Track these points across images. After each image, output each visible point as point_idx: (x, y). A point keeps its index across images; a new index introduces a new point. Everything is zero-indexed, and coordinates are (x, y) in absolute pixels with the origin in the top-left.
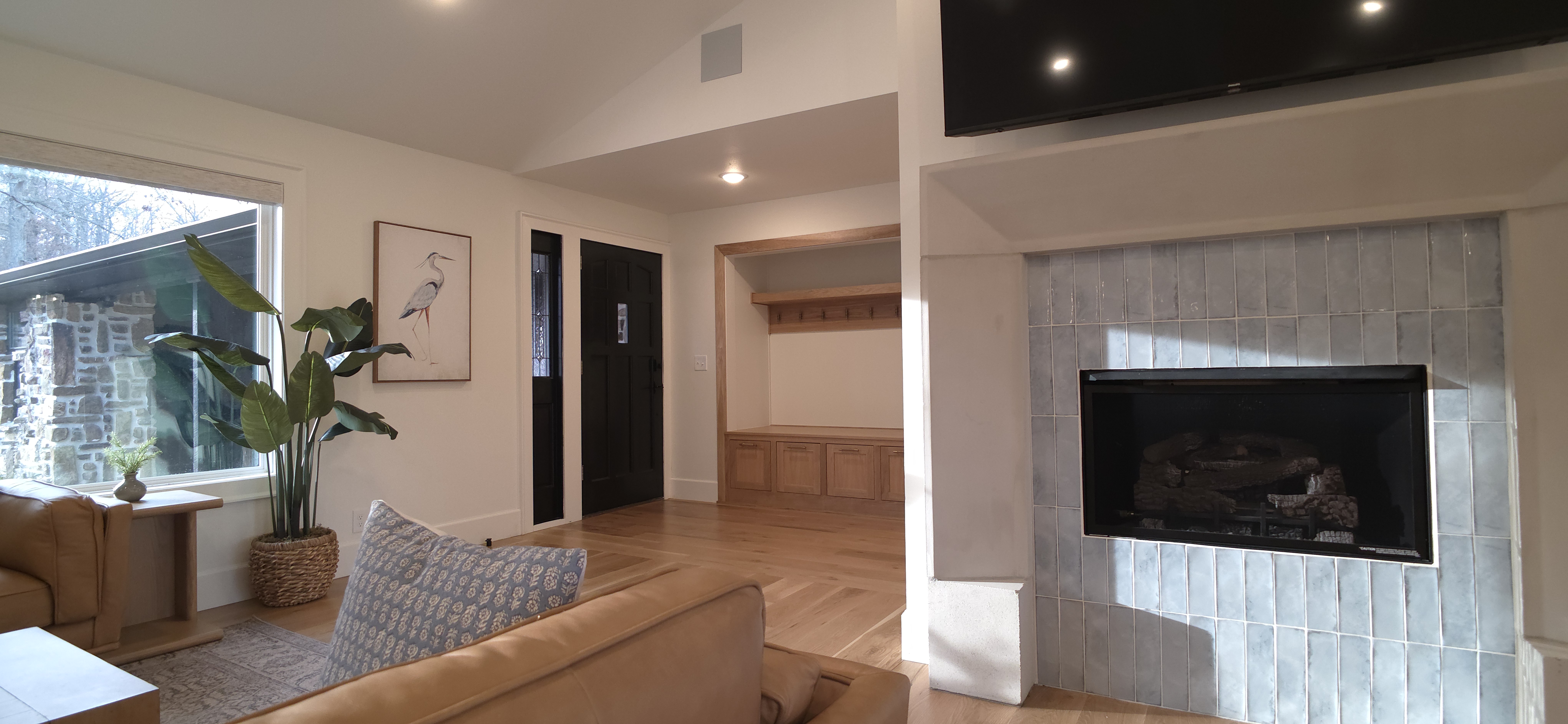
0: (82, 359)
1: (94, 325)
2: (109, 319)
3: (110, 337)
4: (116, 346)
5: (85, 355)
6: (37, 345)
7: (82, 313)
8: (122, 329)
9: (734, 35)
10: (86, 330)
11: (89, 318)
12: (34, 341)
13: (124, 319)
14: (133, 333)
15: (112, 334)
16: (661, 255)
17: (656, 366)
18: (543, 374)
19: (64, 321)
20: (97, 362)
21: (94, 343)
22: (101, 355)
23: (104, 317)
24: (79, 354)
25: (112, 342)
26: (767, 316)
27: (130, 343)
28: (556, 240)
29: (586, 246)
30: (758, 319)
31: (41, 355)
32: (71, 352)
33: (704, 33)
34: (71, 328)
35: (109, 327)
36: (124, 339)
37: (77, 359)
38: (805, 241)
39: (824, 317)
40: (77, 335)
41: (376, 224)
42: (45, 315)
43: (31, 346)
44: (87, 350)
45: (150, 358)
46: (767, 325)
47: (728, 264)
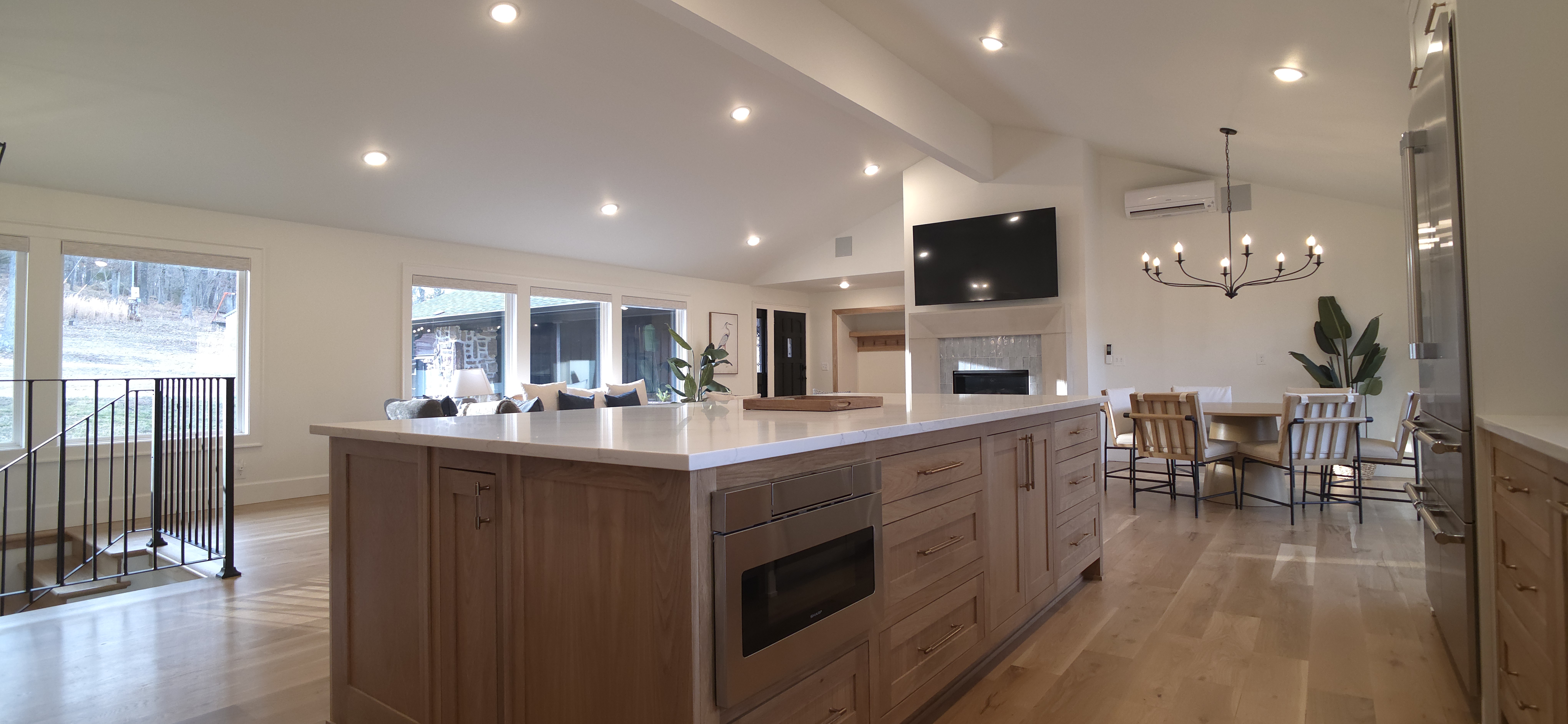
0: (467, 362)
1: (471, 343)
2: (478, 339)
3: (478, 350)
4: (481, 354)
5: (468, 360)
6: (441, 354)
7: (467, 336)
8: (483, 345)
9: (849, 240)
10: (468, 346)
11: (470, 339)
12: (440, 352)
13: (484, 339)
14: (488, 347)
15: (479, 348)
16: (805, 314)
17: (804, 368)
18: (759, 372)
19: (460, 341)
20: (473, 364)
21: (472, 354)
22: (475, 360)
23: (475, 338)
24: (466, 360)
25: (479, 352)
26: (857, 343)
27: (487, 352)
28: (765, 311)
29: (777, 313)
30: (853, 344)
31: (445, 360)
32: (463, 359)
33: (837, 237)
34: (463, 344)
35: (478, 344)
36: (484, 350)
37: (465, 362)
38: (876, 310)
39: (886, 344)
40: (465, 348)
41: (710, 313)
42: (449, 337)
43: (438, 355)
44: (469, 357)
45: (495, 361)
46: (857, 347)
47: (838, 318)
